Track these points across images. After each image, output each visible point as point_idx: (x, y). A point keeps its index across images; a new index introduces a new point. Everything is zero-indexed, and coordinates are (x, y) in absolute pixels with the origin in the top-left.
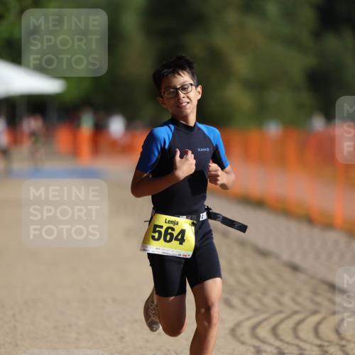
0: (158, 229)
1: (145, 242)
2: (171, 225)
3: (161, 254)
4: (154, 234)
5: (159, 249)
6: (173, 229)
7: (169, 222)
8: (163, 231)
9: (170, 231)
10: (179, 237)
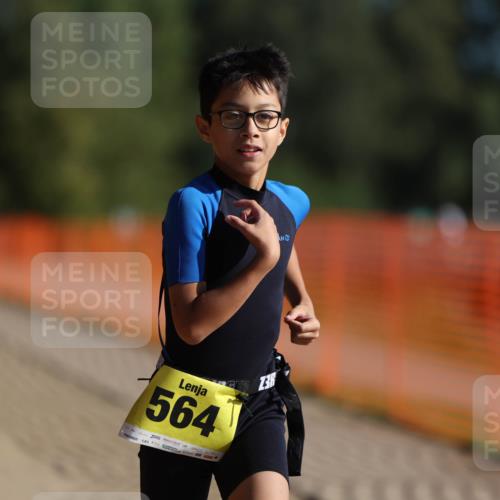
0: (162, 397)
1: (132, 420)
2: (192, 394)
3: (160, 447)
4: (153, 407)
5: (158, 438)
6: (193, 403)
7: (189, 387)
8: (172, 402)
9: (186, 405)
10: (204, 421)
